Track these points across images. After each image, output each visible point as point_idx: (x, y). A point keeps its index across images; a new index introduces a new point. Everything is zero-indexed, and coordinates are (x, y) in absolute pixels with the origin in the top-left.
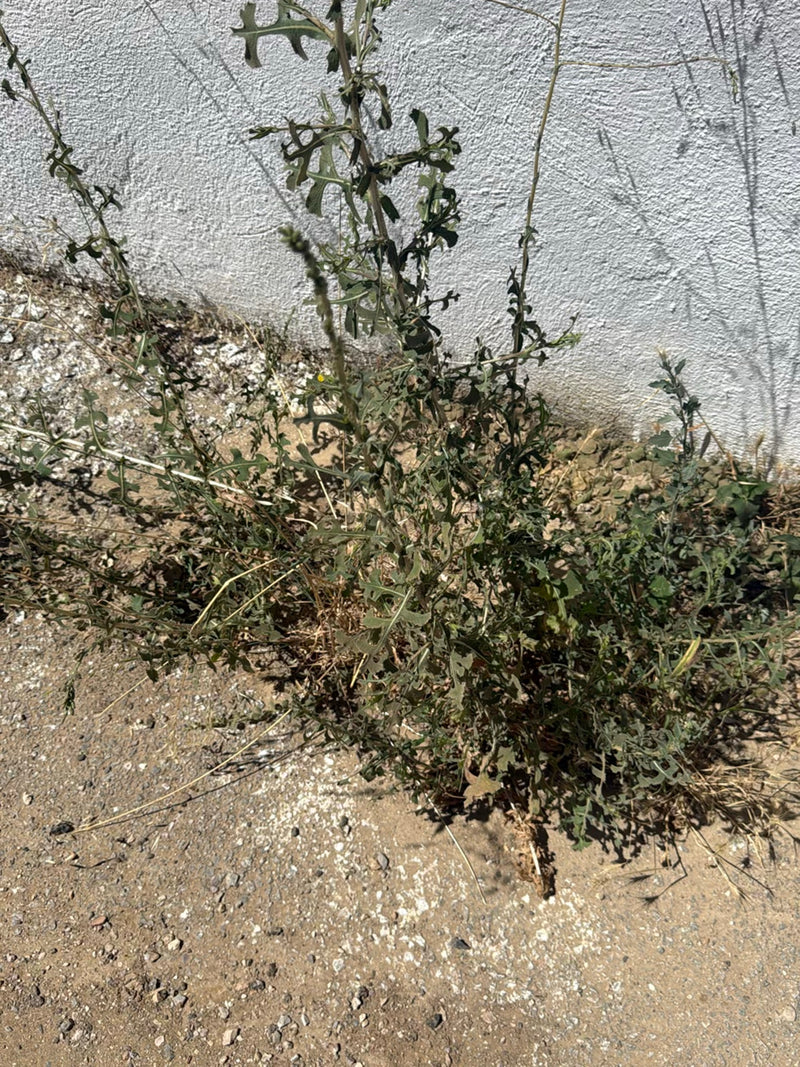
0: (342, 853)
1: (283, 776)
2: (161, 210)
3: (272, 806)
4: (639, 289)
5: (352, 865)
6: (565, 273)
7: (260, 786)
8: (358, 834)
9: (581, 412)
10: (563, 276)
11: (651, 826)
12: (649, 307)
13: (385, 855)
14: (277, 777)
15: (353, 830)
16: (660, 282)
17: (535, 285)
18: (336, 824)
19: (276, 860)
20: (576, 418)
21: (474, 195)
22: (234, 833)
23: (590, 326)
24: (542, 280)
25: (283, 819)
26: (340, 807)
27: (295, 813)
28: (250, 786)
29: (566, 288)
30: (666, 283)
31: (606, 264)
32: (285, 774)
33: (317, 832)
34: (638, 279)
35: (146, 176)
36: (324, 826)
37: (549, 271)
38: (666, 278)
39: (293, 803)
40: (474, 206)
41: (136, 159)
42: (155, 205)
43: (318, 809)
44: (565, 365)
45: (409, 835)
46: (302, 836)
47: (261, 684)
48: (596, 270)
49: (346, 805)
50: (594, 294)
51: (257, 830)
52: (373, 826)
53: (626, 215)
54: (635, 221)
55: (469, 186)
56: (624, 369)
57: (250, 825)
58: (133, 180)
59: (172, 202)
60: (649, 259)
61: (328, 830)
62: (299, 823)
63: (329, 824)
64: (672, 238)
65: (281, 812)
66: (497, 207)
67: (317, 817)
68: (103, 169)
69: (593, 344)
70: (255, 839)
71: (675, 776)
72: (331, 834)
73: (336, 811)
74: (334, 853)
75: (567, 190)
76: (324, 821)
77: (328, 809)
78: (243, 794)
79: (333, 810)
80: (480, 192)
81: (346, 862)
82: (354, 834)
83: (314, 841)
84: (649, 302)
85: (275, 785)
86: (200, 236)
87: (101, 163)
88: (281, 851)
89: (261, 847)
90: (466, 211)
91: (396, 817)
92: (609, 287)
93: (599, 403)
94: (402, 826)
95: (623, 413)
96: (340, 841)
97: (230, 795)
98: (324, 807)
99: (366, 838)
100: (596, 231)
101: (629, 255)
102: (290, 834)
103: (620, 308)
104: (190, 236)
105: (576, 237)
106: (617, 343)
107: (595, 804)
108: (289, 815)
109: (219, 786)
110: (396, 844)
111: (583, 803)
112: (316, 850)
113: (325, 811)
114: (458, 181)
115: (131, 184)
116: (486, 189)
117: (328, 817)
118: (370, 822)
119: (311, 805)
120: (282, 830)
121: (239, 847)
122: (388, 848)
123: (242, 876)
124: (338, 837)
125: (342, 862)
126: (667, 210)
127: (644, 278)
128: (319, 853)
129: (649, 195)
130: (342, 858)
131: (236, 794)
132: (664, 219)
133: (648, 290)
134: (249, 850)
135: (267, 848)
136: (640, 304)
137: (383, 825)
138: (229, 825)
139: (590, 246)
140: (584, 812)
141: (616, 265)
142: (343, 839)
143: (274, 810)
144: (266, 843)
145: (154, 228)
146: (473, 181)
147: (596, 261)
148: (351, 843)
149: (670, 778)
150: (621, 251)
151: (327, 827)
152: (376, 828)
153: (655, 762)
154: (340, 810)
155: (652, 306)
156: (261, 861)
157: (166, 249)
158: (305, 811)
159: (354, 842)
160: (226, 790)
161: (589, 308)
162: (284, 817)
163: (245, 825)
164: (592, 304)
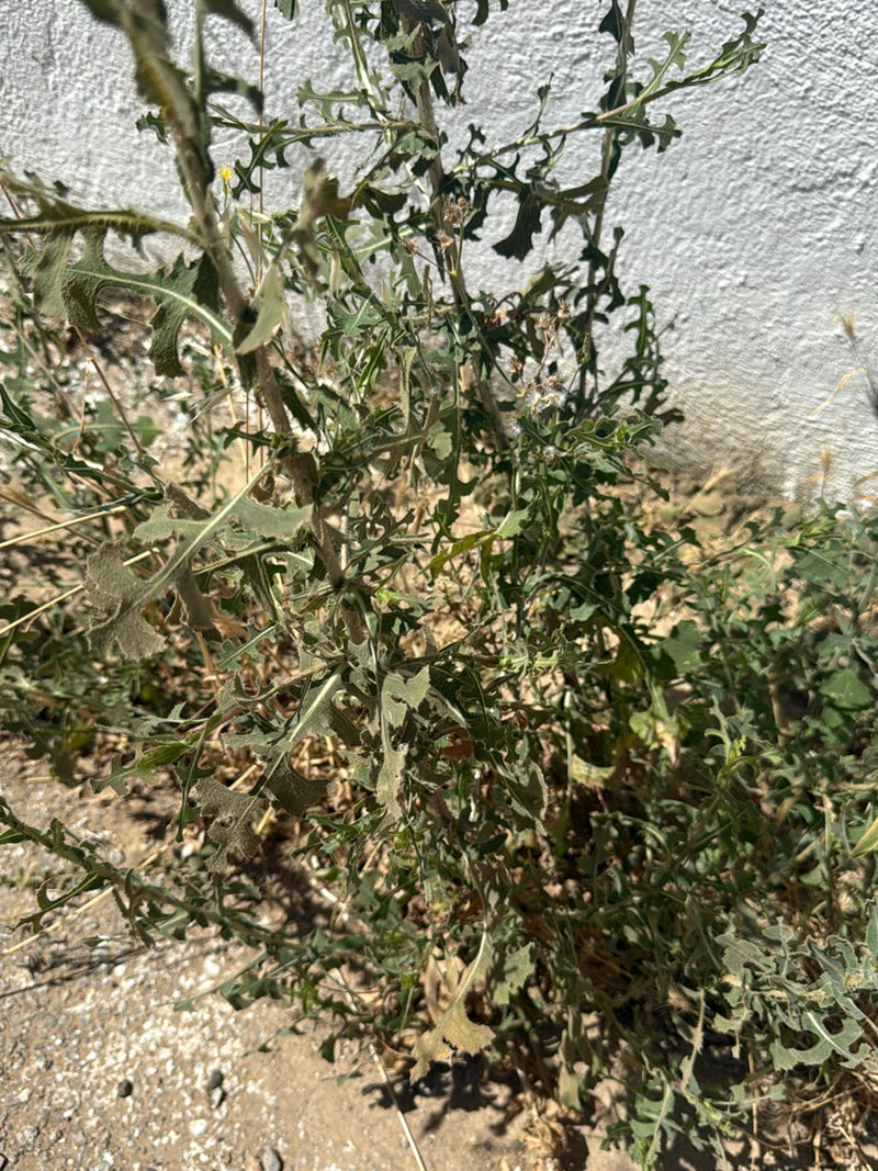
0: (201, 1140)
1: (126, 985)
2: (97, 113)
3: (96, 1036)
4: (804, 210)
5: (214, 1165)
6: (684, 183)
7: (83, 999)
8: (237, 1108)
9: (703, 446)
10: (680, 188)
11: (790, 1153)
12: (820, 244)
13: (278, 1155)
14: (115, 985)
15: (229, 1099)
16: (838, 193)
17: (635, 209)
18: (200, 1084)
19: (80, 1138)
20: (693, 457)
21: (540, 40)
22: (18, 1077)
23: (722, 284)
24: (646, 198)
25: (110, 1061)
26: (214, 1052)
27: (132, 1054)
28: (65, 994)
29: (685, 213)
30: (850, 194)
31: (751, 163)
32: (131, 982)
33: (165, 1094)
34: (804, 190)
35: (74, 53)
36: (179, 1085)
37: (657, 181)
38: (851, 185)
39: (134, 1036)
40: (541, 62)
41: (59, 25)
42: (89, 105)
43: (175, 1051)
44: (679, 360)
45: (328, 1120)
46: (135, 1099)
47: (126, 824)
48: (735, 175)
49: (225, 1050)
50: (730, 222)
51: (59, 1077)
52: (267, 1094)
53: (787, 60)
54: (802, 71)
55: (532, 25)
56: (774, 365)
57: (49, 1066)
58: (58, 63)
59: (110, 97)
60: (823, 147)
61: (185, 1095)
62: (136, 1074)
63: (188, 1081)
64: (865, 103)
65: (109, 1048)
66: (577, 62)
67: (169, 1067)
68: (18, 46)
69: (726, 319)
70: (52, 1093)
71: (854, 1049)
72: (188, 1101)
73: (206, 1059)
74: (186, 1137)
75: (690, 17)
76: (181, 1076)
77: (193, 1055)
78: (50, 1008)
79: (201, 1056)
80: (550, 34)
81: (204, 1158)
82: (231, 1106)
83: (156, 1111)
84: (819, 235)
85: (108, 999)
86: (149, 153)
87: (15, 36)
88: (93, 1123)
89: (59, 1110)
90: (528, 73)
91: (312, 1084)
92: (755, 207)
93: (732, 429)
94: (318, 1101)
95: (770, 448)
96: (202, 1116)
97: (28, 1006)
98: (186, 1050)
99: (251, 1116)
100: (737, 96)
101: (790, 143)
102: (115, 1092)
103: (773, 248)
104: (135, 156)
105: (702, 113)
106: (765, 316)
107: (680, 1102)
108: (122, 1056)
109: (13, 989)
110: (302, 1134)
111: (658, 1097)
112: (155, 1127)
113: (187, 1057)
114: (516, 17)
115: (57, 71)
116: (559, 28)
117: (189, 1069)
118: (262, 1087)
119: (163, 1044)
120: (104, 1083)
121: (19, 1105)
122: (287, 1141)
123: (11, 1160)
124: (199, 1109)
125: (197, 1157)
126: (859, 44)
127: (813, 187)
128: (160, 1135)
129: (829, 16)
130: (199, 1149)
131: (39, 1007)
132: (851, 62)
133: (820, 209)
134: (37, 1112)
135: (68, 1114)
136: (806, 239)
137: (284, 1096)
138: (13, 1060)
139: (726, 129)
140: (658, 1113)
141: (767, 163)
142: (207, 1113)
143: (98, 1043)
144: (69, 1104)
145: (90, 146)
146: (539, 14)
147: (735, 157)
148: (221, 1123)
149: (844, 1052)
150: (777, 135)
151: (185, 1087)
152: (271, 1100)
153: (810, 1015)
154: (213, 1059)
155: (825, 242)
156: (53, 1137)
157: (107, 182)
158: (152, 1054)
159: (227, 1121)
160: (24, 997)
161: (720, 250)
162: (113, 1059)
163: (40, 1064)
164: (727, 241)
